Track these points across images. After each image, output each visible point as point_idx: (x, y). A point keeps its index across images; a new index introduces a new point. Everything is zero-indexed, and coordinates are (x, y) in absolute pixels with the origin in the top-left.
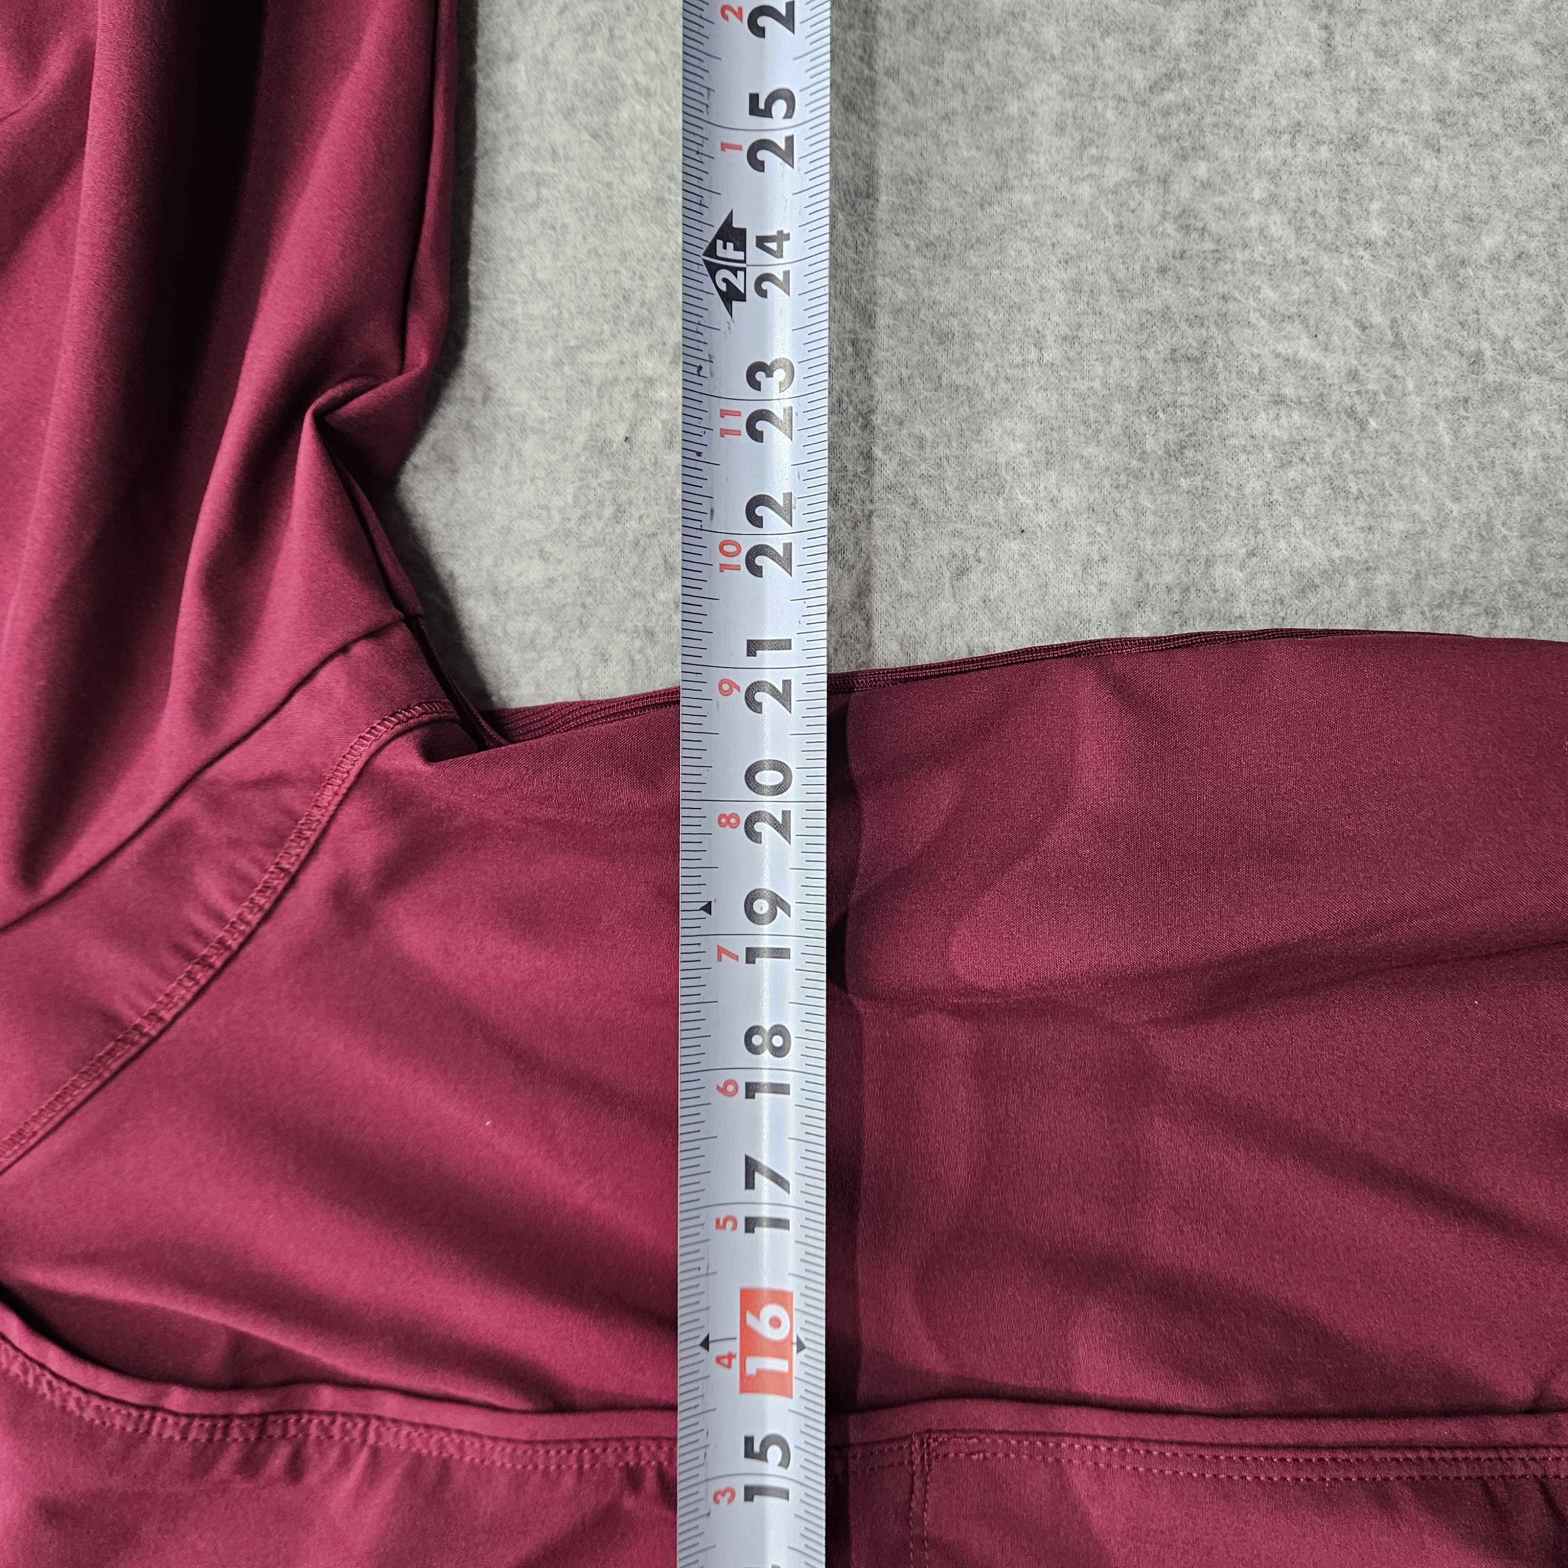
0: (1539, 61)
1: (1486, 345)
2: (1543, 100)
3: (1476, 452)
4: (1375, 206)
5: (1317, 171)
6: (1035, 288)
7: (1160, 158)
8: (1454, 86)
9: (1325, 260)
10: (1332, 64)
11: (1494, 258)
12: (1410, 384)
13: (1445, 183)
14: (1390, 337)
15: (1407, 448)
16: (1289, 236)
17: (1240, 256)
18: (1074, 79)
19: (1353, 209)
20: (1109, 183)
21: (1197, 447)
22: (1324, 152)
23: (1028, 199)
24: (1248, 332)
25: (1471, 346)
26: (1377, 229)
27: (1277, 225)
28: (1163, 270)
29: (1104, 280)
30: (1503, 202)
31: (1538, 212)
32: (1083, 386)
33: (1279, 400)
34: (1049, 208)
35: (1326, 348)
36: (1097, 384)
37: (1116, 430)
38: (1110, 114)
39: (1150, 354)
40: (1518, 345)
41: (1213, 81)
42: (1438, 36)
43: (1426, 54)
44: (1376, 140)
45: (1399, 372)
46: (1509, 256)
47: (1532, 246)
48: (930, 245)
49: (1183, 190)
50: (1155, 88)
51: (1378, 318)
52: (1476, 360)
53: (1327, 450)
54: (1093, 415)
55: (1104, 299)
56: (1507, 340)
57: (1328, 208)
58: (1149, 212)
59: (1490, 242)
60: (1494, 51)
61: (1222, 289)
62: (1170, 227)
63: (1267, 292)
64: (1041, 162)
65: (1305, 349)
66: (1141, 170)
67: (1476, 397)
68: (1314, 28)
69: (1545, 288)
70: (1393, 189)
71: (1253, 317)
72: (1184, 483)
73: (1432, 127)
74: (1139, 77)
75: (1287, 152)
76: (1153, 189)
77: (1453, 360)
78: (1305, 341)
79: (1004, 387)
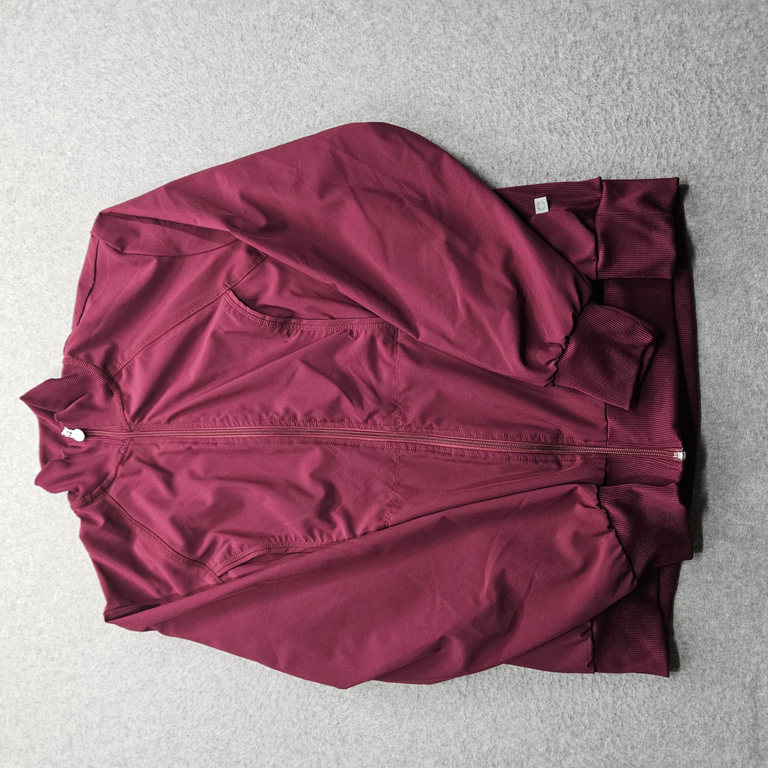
0: (487, 26)
1: (475, 88)
2: (487, 35)
3: (473, 111)
4: (453, 61)
5: (443, 56)
6: (388, 85)
7: (411, 56)
8: (469, 34)
9: (444, 74)
10: (445, 33)
11: (477, 70)
12: (460, 97)
13: (467, 55)
14: (456, 88)
15: (459, 111)
16: (437, 70)
17: (427, 74)
18: (395, 41)
19: (450, 62)
20: (402, 62)
21: (419, 115)
22: (443, 51)
23: (386, 67)
24: (429, 90)
25: (472, 89)
26: (454, 66)
27: (435, 68)
28: (412, 79)
29: (401, 82)
30: (479, 57)
31: (486, 59)
32: (397, 104)
33: (435, 104)
34: (390, 69)
35: (444, 92)
36: (400, 103)
37: (404, 113)
38: (402, 48)
39: (410, 96)
40: (482, 87)
41: (421, 39)
42: (466, 24)
43: (464, 28)
44: (454, 48)
45: (458, 95)
46: (480, 69)
47: (485, 66)
48: (368, 79)
49: (416, 62)
50: (410, 42)
51: (454, 85)
52: (474, 92)
53: (444, 113)
54: (399, 110)
55: (401, 86)
56: (480, 87)
57: (444, 63)
58: (410, 67)
59: (476, 66)
60: (477, 26)
61: (424, 81)
62: (414, 70)
63: (433, 81)
64: (388, 59)
65: (440, 93)
66: (408, 59)
67: (473, 99)
68: (441, 26)
69: (487, 75)
70: (457, 57)
71: (430, 87)
72: (417, 122)
73: (465, 43)
74: (407, 40)
75: (436, 52)
76: (410, 62)
77: (469, 91)
78: (440, 91)
79: (383, 106)
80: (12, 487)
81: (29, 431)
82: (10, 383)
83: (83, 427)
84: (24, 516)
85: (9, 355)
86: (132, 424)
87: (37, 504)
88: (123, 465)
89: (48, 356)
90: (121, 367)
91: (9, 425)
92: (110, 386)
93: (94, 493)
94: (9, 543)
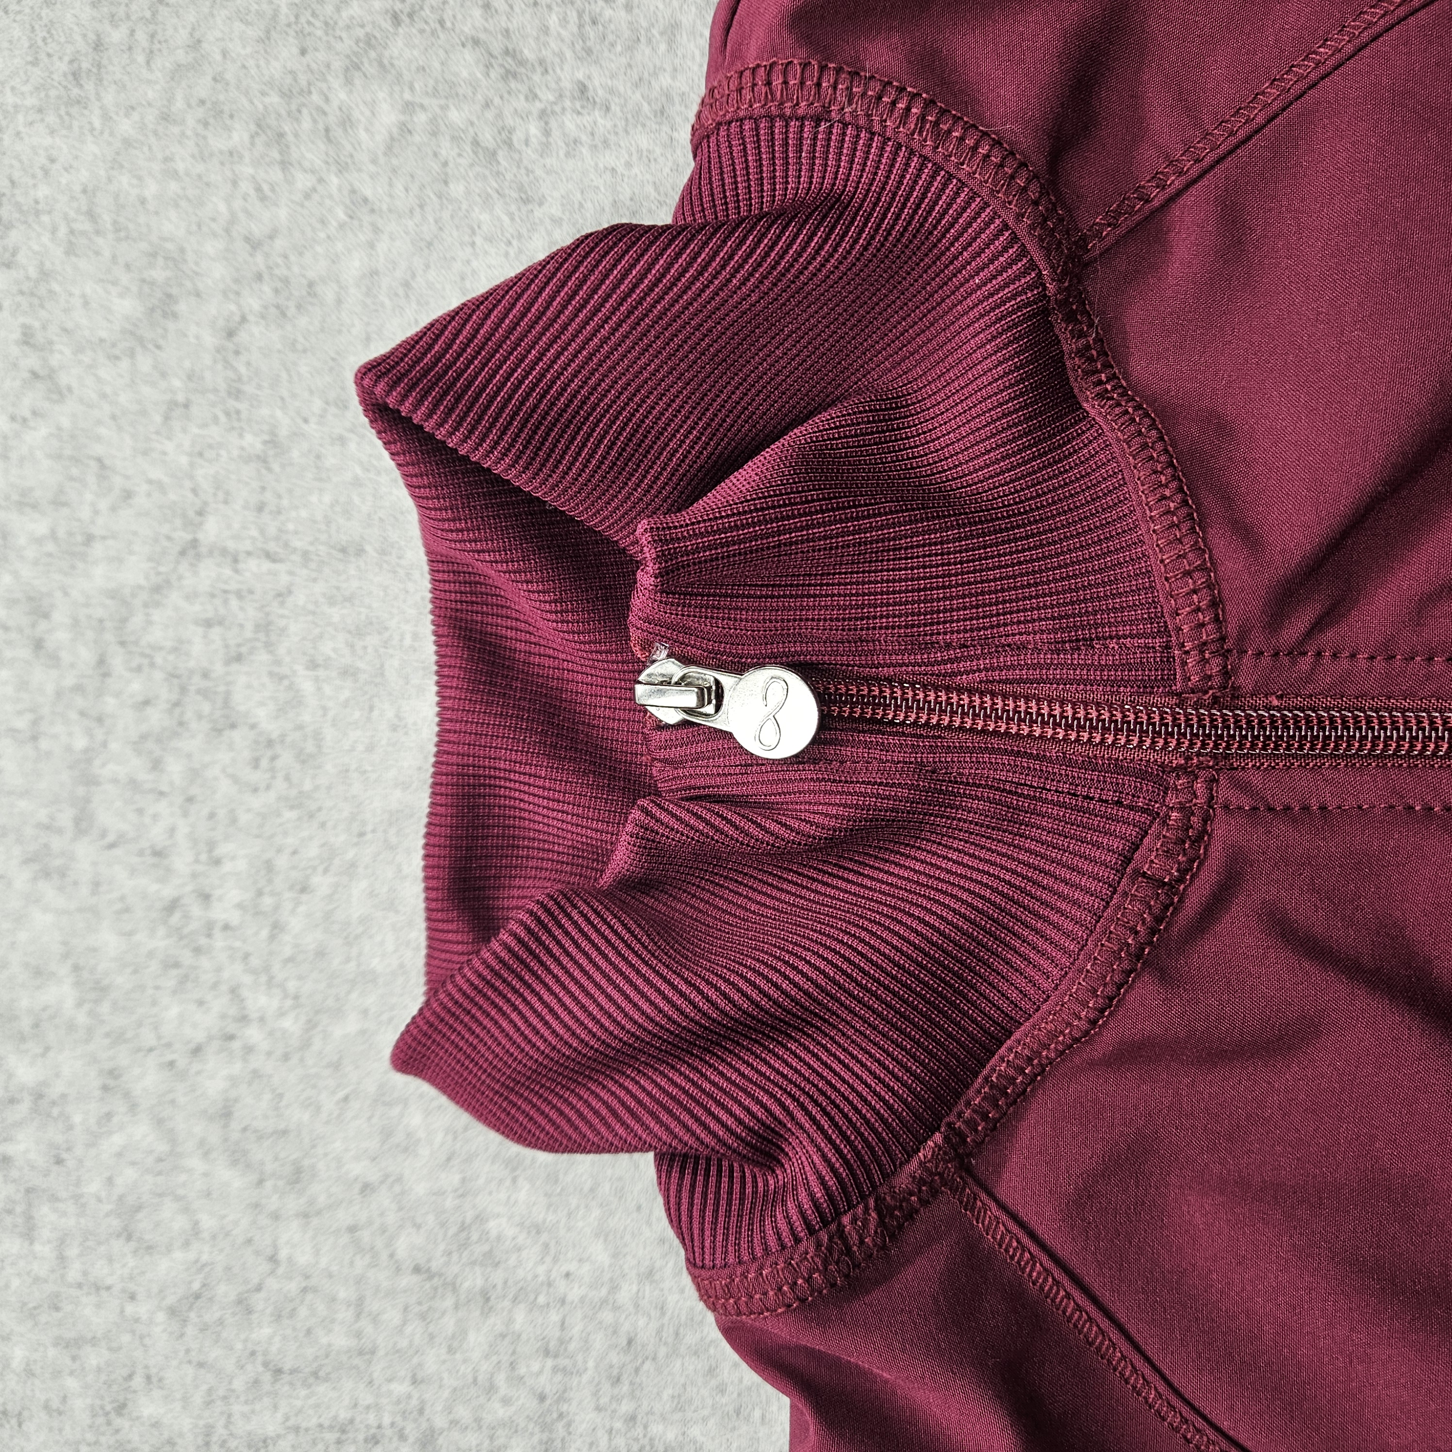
80: (197, 1051)
81: (346, 672)
82: (230, 334)
83: (813, 653)
84: (273, 1259)
85: (239, 135)
86: (1257, 639)
87: (367, 1188)
88: (1164, 976)
89: (534, 129)
90: (1175, 182)
91: (208, 624)
92: (1061, 329)
93: (903, 1181)
94: (156, 1425)
